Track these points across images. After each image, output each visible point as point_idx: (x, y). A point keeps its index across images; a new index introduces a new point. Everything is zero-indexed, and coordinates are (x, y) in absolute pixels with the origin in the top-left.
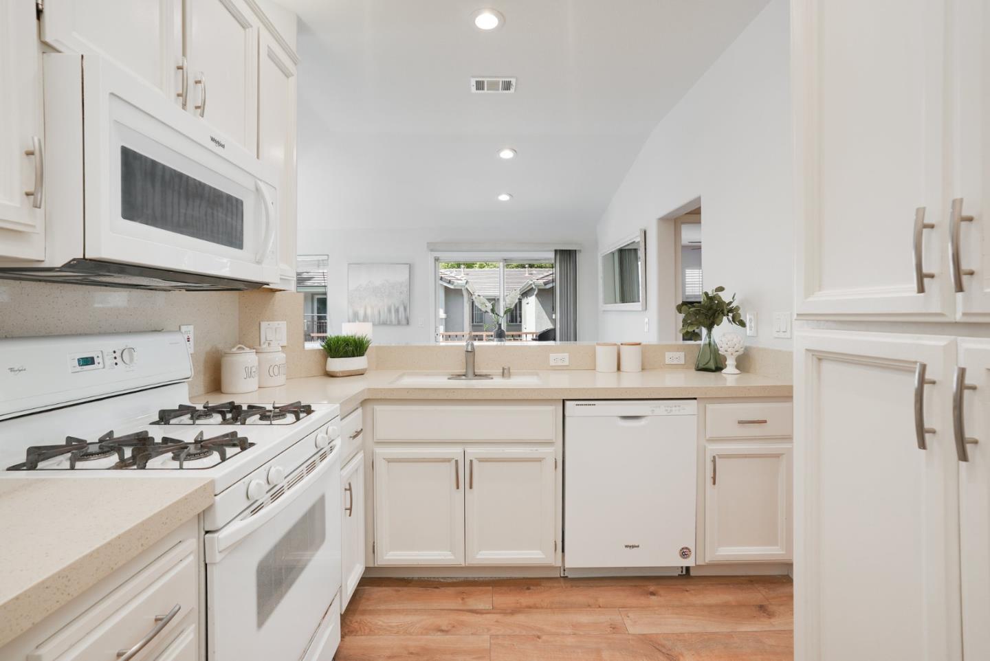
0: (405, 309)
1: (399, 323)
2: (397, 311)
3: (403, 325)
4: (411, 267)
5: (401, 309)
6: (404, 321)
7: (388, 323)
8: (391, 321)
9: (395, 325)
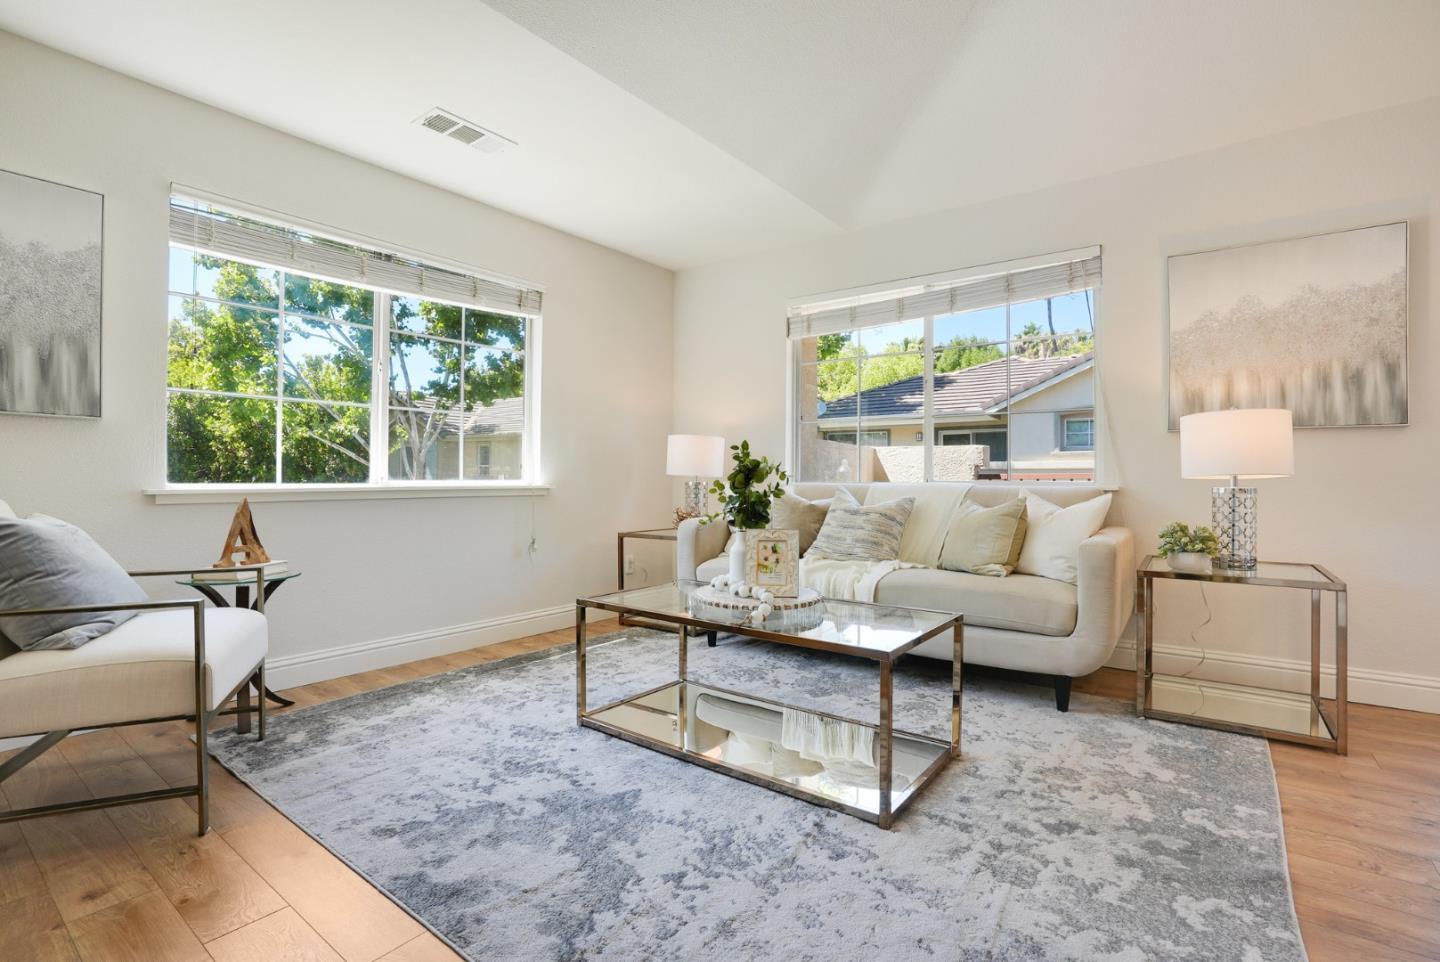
0: (1391, 372)
1: (1364, 421)
2: (1355, 380)
3: (1380, 427)
4: (1415, 236)
5: (1375, 376)
6: (1384, 412)
7: (1319, 419)
8: (1329, 415)
9: (1346, 428)
